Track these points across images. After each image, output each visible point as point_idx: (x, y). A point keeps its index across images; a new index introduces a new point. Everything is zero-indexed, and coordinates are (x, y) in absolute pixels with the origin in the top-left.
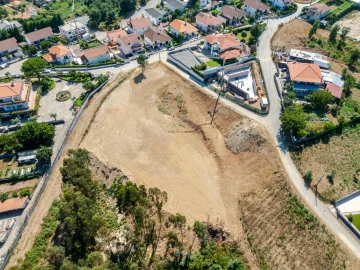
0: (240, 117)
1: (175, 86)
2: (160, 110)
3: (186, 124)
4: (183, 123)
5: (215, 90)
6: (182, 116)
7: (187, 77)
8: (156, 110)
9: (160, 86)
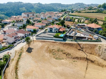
0: (96, 45)
1: (52, 46)
2: (56, 59)
3: (76, 60)
4: (74, 60)
5: (72, 41)
6: (70, 56)
7: (54, 41)
8: (55, 60)
9: (45, 49)
